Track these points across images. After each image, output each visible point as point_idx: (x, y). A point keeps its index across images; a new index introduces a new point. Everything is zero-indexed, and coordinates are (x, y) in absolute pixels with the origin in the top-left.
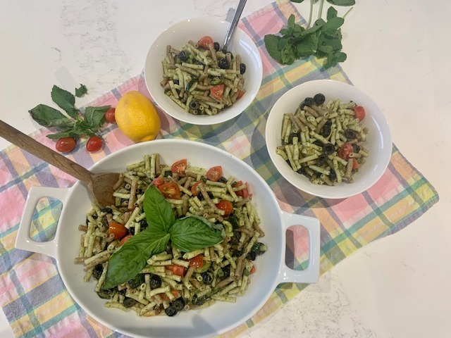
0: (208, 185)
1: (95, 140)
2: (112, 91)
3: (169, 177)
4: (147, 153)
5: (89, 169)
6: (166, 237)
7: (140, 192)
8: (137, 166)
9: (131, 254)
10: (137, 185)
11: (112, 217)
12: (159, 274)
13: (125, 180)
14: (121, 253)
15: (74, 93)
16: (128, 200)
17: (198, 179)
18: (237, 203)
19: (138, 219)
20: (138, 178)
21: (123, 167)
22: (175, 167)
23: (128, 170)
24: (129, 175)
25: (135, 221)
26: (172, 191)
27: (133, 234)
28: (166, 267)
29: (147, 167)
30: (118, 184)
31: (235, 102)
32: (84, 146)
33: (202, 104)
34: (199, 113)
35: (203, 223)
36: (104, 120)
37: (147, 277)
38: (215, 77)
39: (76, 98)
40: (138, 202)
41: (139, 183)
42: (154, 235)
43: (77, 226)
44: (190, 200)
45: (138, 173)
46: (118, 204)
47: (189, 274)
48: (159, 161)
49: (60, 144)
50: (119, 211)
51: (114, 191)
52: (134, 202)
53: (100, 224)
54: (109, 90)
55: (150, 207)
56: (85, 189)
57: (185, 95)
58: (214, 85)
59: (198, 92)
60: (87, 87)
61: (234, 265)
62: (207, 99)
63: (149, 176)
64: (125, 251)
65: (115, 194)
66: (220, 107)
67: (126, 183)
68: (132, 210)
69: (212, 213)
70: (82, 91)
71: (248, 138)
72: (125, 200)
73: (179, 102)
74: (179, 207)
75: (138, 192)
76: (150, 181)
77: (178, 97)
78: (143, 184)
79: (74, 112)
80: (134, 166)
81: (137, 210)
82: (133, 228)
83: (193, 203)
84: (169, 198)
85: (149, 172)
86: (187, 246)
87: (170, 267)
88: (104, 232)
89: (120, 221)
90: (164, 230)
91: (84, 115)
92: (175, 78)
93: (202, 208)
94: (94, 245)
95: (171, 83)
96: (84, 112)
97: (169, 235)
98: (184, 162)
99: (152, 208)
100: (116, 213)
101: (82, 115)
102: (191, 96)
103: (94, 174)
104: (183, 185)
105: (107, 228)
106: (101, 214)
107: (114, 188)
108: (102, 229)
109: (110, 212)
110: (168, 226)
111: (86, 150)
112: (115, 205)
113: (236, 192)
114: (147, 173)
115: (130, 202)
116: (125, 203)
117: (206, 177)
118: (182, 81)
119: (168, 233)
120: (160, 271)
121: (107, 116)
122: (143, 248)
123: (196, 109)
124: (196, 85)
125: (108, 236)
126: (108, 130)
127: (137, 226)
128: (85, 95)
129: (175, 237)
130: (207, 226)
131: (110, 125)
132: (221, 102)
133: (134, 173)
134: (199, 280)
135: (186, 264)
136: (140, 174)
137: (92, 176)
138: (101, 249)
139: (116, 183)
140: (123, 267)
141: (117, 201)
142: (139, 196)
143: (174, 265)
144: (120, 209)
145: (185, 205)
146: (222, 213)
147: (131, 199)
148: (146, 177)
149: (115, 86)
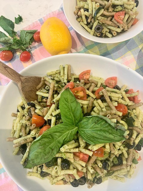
0: (108, 91)
1: (25, 53)
2: (39, 20)
3: (78, 82)
4: (62, 64)
5: (20, 73)
6: (74, 129)
7: (56, 92)
8: (54, 73)
9: (48, 142)
10: (54, 87)
11: (34, 111)
12: (69, 159)
13: (46, 82)
14: (40, 141)
15: (14, 21)
16: (47, 98)
17: (99, 85)
18: (129, 106)
19: (54, 114)
20: (55, 82)
21: (44, 73)
22: (82, 75)
23: (47, 75)
24: (48, 79)
25: (51, 115)
26: (81, 94)
27: (50, 125)
28: (74, 154)
29: (62, 74)
30: (40, 86)
31: (131, 28)
32: (18, 57)
33: (105, 28)
34: (102, 36)
35: (106, 122)
36: (32, 40)
37: (59, 161)
38: (118, 6)
39: (15, 25)
40: (54, 100)
41: (56, 85)
42: (66, 128)
43: (10, 114)
44: (95, 102)
45: (55, 78)
46: (39, 100)
47: (92, 161)
48: (70, 70)
49: (3, 55)
50: (40, 105)
51: (37, 90)
52: (52, 100)
53: (26, 114)
54: (37, 20)
55: (64, 106)
56: (17, 87)
57: (93, 21)
58: (117, 12)
59: (103, 18)
60: (23, 17)
61: (126, 155)
62: (110, 23)
63: (63, 81)
64: (44, 139)
65: (38, 93)
66: (119, 30)
67: (46, 85)
68: (50, 106)
69: (113, 114)
70: (20, 20)
71: (135, 57)
72: (45, 98)
73: (86, 27)
74: (85, 107)
75: (55, 92)
76: (63, 84)
77: (86, 23)
78: (58, 87)
79: (13, 33)
80: (52, 73)
81: (53, 106)
82: (50, 121)
83: (96, 104)
84: (78, 99)
85: (63, 77)
86: (92, 139)
87: (77, 154)
88: (29, 120)
89: (41, 114)
90: (73, 124)
91: (20, 36)
92: (86, 7)
93: (104, 110)
94: (21, 130)
95: (82, 10)
96: (20, 34)
97: (77, 128)
98: (88, 72)
99: (66, 106)
100: (38, 107)
101: (19, 36)
102: (97, 21)
103: (22, 77)
104: (88, 89)
105: (31, 117)
106: (27, 107)
107: (37, 88)
108: (28, 117)
109: (33, 106)
110: (77, 121)
111: (20, 60)
112: (37, 100)
113: (128, 98)
114: (61, 79)
115: (49, 100)
116: (44, 100)
117: (105, 84)
118: (91, 9)
119: (76, 126)
120: (70, 157)
121: (34, 37)
122: (57, 137)
123: (100, 32)
124: (102, 11)
125: (31, 125)
126: (35, 47)
127: (53, 120)
128: (21, 22)
129: (82, 131)
130: (110, 125)
131: (36, 44)
132: (121, 26)
133: (52, 78)
134: (100, 167)
135: (90, 154)
136: (56, 79)
137: (21, 78)
138: (26, 133)
139: (38, 84)
140: (41, 152)
141: (39, 97)
142: (55, 96)
143: (81, 152)
144: (41, 104)
145: (90, 105)
146: (121, 114)
147: (50, 97)
148: (60, 81)
149: (41, 17)
